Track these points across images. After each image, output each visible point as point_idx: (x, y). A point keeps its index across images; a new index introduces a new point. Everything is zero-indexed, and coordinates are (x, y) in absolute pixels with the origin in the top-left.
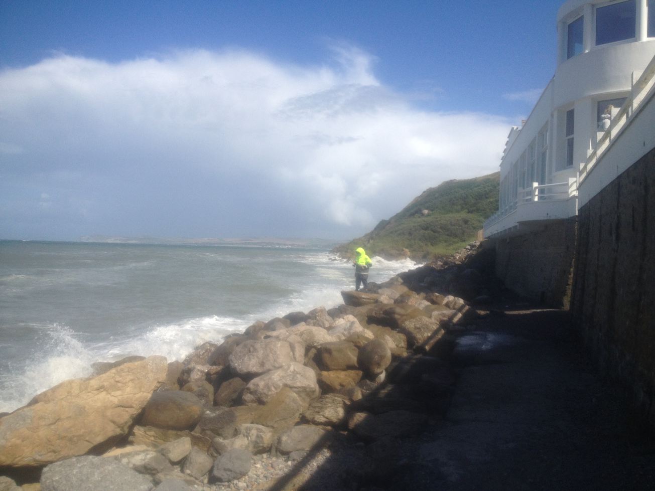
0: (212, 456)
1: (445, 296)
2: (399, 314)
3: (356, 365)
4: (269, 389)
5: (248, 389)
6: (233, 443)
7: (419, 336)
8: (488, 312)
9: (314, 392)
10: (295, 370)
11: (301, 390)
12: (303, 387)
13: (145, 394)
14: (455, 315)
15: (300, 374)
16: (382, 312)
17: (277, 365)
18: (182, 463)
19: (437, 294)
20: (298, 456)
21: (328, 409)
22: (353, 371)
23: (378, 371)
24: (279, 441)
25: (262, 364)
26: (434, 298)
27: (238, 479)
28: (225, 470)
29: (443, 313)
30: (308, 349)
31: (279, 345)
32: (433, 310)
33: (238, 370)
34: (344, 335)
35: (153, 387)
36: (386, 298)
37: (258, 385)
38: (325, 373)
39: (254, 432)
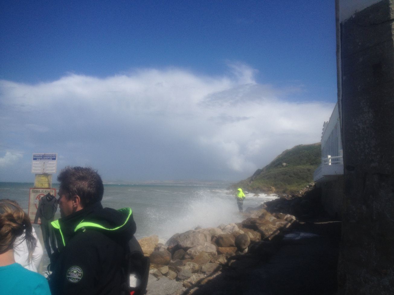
0: (176, 273)
1: (286, 215)
2: (258, 223)
3: (234, 245)
4: (196, 253)
5: (187, 253)
6: (184, 268)
7: (267, 234)
8: (305, 223)
9: (215, 254)
10: (207, 245)
11: (209, 253)
12: (210, 252)
13: (151, 249)
14: (287, 224)
15: (209, 247)
16: (250, 222)
17: (199, 244)
18: (166, 275)
19: (281, 214)
20: (208, 273)
21: (221, 259)
22: (233, 247)
23: (244, 247)
24: (201, 268)
25: (192, 244)
26: (279, 216)
27: (187, 279)
28: (183, 276)
29: (281, 223)
30: (213, 237)
31: (200, 235)
32: (277, 222)
33: (182, 246)
34: (230, 232)
35: (154, 247)
36: (254, 215)
37: (191, 252)
38: (220, 248)
39: (192, 265)
